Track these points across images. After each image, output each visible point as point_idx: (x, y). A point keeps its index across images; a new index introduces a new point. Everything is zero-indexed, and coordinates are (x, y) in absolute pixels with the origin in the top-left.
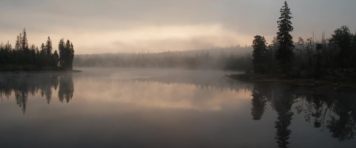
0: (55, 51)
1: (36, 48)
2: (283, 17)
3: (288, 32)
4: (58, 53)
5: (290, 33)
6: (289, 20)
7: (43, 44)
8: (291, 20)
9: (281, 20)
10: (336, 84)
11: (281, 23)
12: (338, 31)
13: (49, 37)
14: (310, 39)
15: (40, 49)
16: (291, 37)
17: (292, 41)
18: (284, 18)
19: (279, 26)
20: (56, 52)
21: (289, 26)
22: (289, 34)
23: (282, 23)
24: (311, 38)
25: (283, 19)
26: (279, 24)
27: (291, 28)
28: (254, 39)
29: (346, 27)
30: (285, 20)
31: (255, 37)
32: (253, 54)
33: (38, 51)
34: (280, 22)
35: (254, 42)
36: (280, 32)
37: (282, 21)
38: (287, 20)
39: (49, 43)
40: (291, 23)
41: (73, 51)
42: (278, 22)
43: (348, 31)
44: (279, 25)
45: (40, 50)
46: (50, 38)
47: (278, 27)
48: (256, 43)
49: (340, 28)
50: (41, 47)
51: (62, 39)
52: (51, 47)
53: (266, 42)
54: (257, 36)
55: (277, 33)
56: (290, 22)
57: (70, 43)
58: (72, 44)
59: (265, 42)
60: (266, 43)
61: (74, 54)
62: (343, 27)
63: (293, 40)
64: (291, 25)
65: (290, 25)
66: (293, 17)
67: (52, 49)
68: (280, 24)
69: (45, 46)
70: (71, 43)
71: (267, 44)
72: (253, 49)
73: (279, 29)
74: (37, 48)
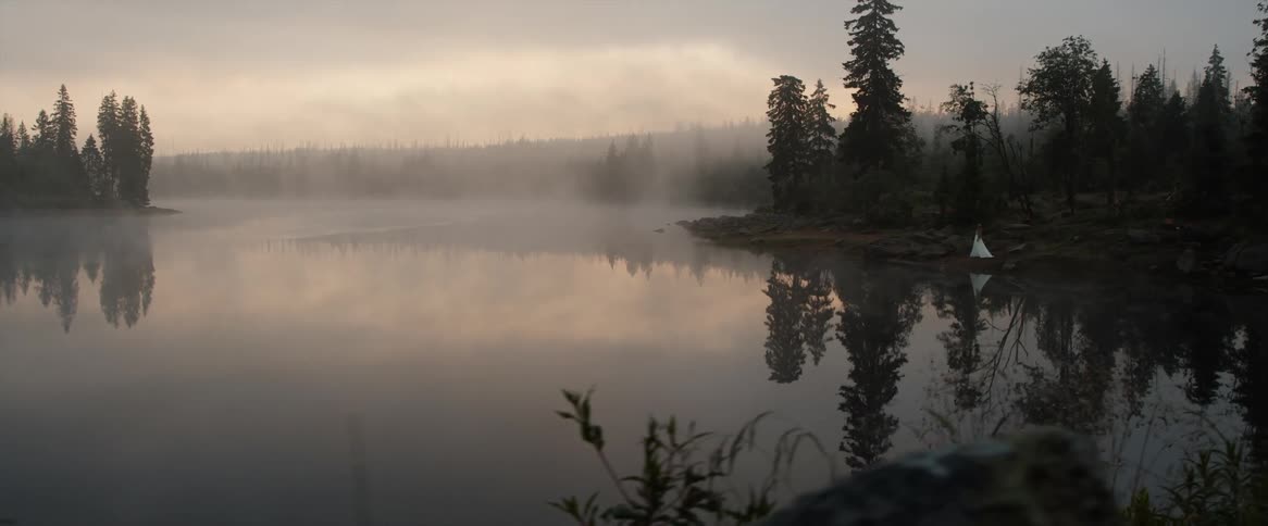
0: (88, 137)
1: (17, 128)
2: (866, 7)
3: (883, 61)
4: (99, 144)
5: (891, 64)
6: (886, 16)
7: (43, 114)
8: (894, 17)
9: (857, 16)
10: (1020, 247)
11: (858, 27)
12: (1050, 57)
13: (63, 89)
14: (969, 86)
15: (33, 133)
16: (896, 81)
17: (898, 94)
18: (870, 10)
19: (851, 38)
20: (91, 141)
21: (890, 38)
22: (888, 67)
23: (862, 29)
24: (972, 83)
25: (866, 13)
26: (850, 31)
27: (895, 48)
28: (773, 87)
29: (1082, 40)
30: (873, 17)
31: (777, 81)
32: (770, 141)
33: (26, 138)
34: (855, 24)
35: (771, 97)
36: (856, 61)
37: (862, 21)
38: (882, 19)
39: (65, 108)
40: (896, 30)
41: (149, 139)
42: (847, 24)
43: (1091, 55)
44: (851, 34)
45: (31, 137)
46: (69, 91)
47: (850, 43)
48: (779, 104)
49: (1060, 44)
50: (37, 125)
51: (108, 94)
52: (73, 126)
53: (829, 102)
54: (784, 78)
55: (847, 66)
56: (891, 24)
57: (138, 110)
58: (143, 112)
59: (826, 100)
60: (830, 105)
61: (152, 148)
62: (1070, 42)
63: (901, 91)
64: (897, 36)
65: (892, 36)
66: (901, 8)
67: (74, 133)
68: (856, 30)
69: (50, 119)
70: (143, 108)
71: (834, 107)
72: (771, 123)
73: (853, 52)
74: (22, 129)
